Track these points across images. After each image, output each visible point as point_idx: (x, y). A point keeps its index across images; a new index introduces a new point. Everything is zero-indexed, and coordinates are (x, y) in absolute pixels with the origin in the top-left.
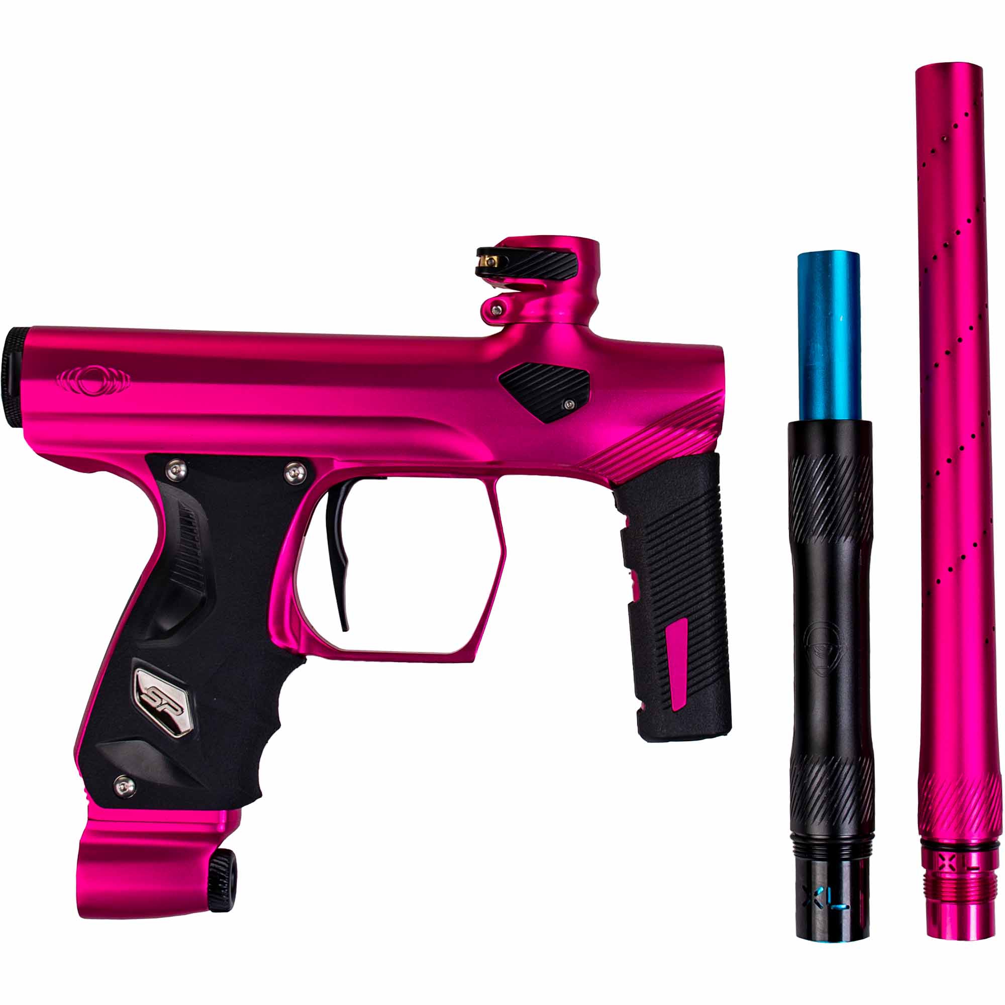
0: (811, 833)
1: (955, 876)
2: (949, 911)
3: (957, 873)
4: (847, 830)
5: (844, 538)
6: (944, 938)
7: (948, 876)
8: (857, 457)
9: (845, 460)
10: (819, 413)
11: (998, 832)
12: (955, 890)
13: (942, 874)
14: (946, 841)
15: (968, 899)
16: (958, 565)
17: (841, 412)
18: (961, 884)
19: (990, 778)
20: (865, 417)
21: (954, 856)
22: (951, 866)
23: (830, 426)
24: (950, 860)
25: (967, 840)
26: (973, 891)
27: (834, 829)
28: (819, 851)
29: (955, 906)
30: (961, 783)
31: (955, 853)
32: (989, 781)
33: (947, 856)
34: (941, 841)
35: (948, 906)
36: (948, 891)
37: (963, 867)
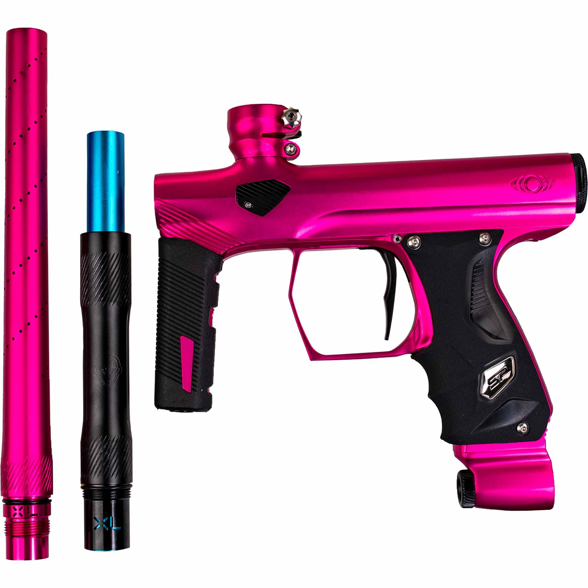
0: (91, 483)
1: (23, 520)
2: (18, 542)
3: (25, 518)
4: (114, 481)
5: (112, 303)
6: (16, 559)
7: (18, 520)
8: (121, 253)
9: (114, 255)
10: (98, 227)
11: (51, 492)
12: (23, 529)
13: (14, 519)
14: (16, 499)
15: (31, 534)
16: (26, 329)
17: (112, 227)
18: (27, 525)
19: (45, 458)
20: (126, 231)
21: (22, 508)
22: (20, 514)
23: (105, 235)
24: (20, 510)
25: (30, 497)
26: (33, 529)
27: (106, 480)
28: (97, 495)
29: (23, 539)
30: (27, 462)
31: (22, 506)
32: (44, 461)
33: (17, 507)
34: (12, 499)
35: (18, 539)
36: (18, 530)
37: (27, 515)
